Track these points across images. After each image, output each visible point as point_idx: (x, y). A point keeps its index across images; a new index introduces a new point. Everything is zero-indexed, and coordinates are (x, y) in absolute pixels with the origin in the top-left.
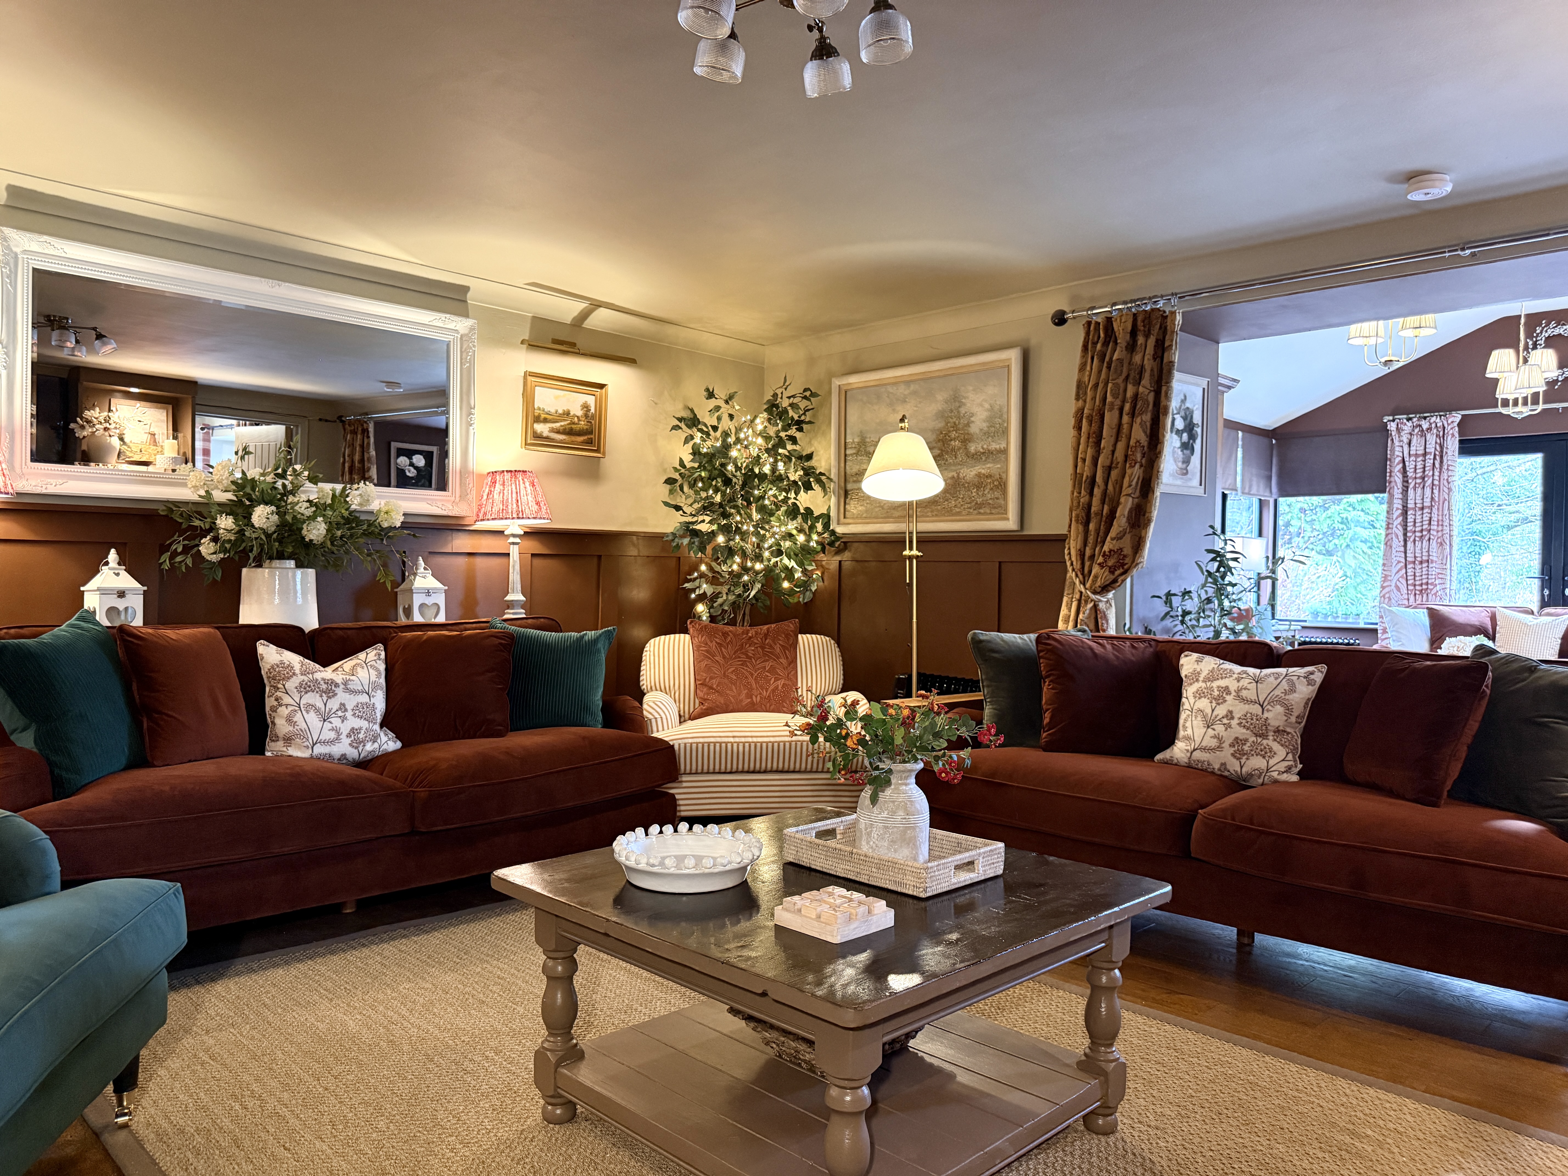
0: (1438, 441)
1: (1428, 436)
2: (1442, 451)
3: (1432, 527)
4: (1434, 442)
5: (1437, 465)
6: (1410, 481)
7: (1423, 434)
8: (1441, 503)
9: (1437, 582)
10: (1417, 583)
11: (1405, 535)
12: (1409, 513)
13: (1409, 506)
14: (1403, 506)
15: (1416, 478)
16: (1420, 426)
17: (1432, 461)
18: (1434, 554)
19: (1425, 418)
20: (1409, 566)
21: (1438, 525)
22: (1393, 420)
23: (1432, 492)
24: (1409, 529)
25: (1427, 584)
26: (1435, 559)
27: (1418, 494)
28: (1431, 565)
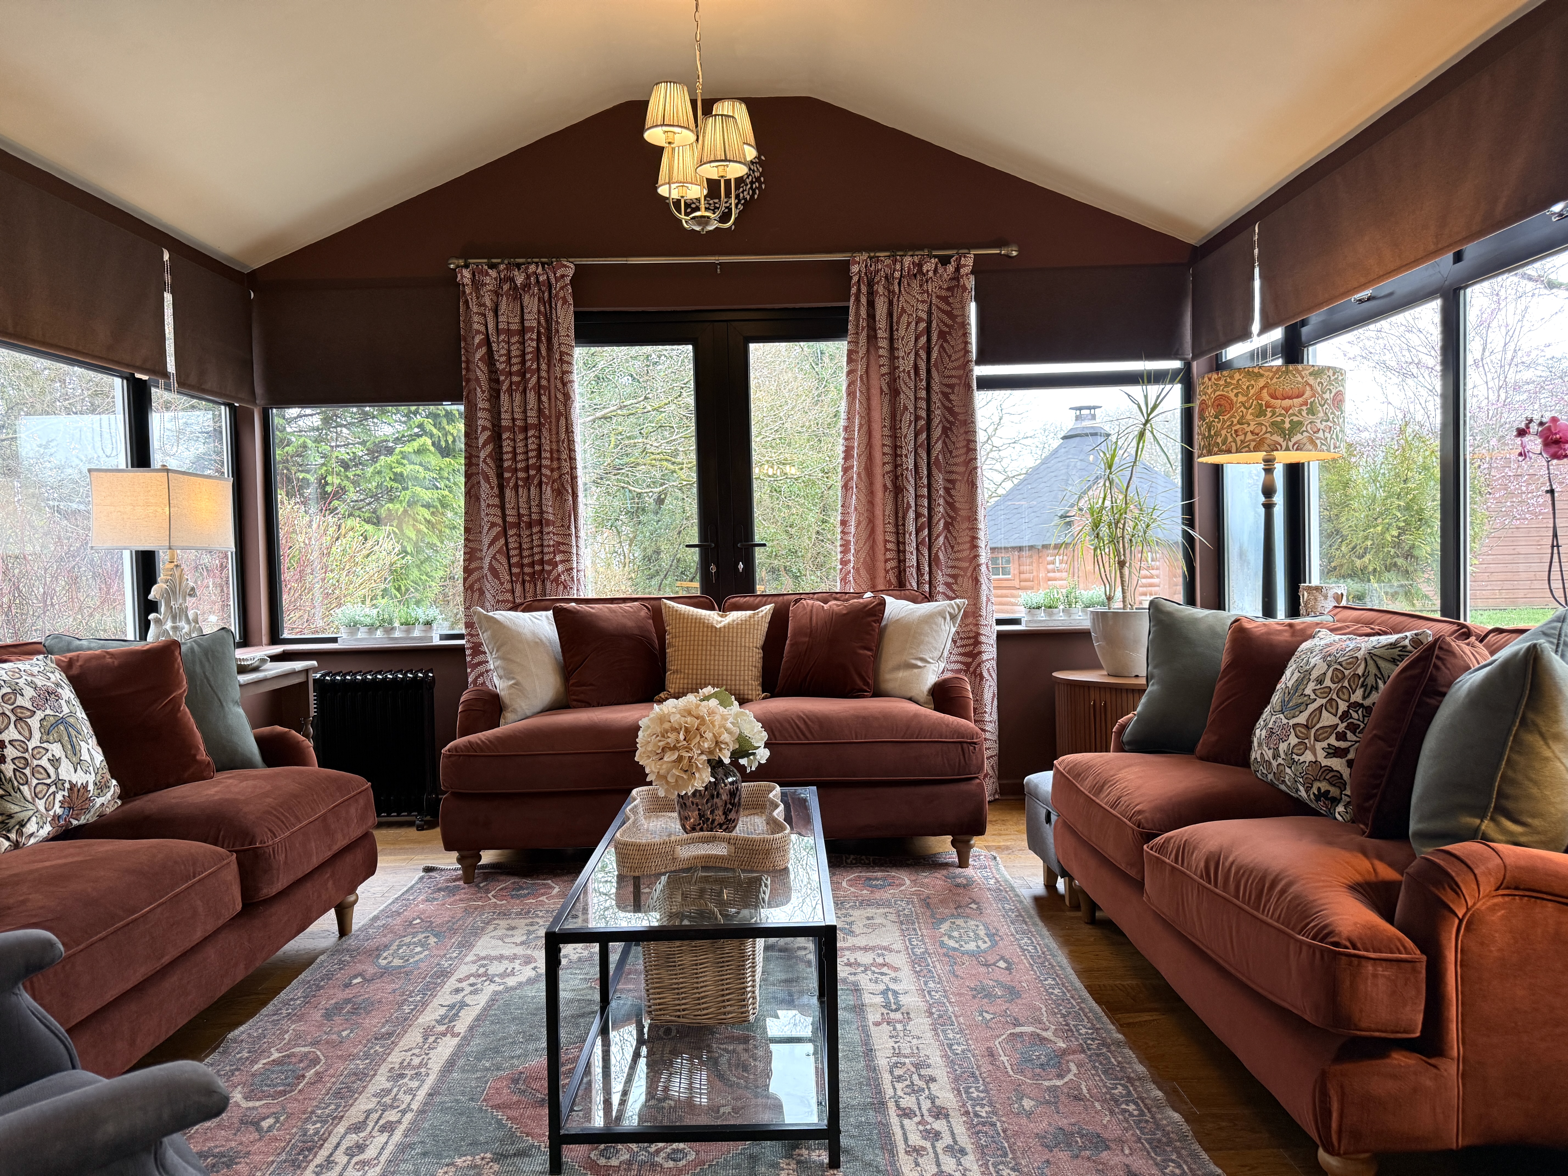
0: (542, 309)
1: (526, 299)
2: (549, 329)
3: (546, 462)
4: (535, 310)
5: (544, 352)
6: (502, 378)
7: (516, 294)
8: (553, 420)
9: (558, 559)
10: (526, 561)
11: (500, 476)
12: (504, 436)
13: (504, 423)
14: (493, 425)
15: (510, 374)
16: (512, 280)
17: (534, 344)
18: (550, 510)
19: (518, 266)
20: (511, 532)
21: (552, 459)
22: (466, 266)
23: (540, 401)
24: (506, 464)
25: (542, 562)
26: (551, 517)
27: (517, 402)
28: (546, 530)
